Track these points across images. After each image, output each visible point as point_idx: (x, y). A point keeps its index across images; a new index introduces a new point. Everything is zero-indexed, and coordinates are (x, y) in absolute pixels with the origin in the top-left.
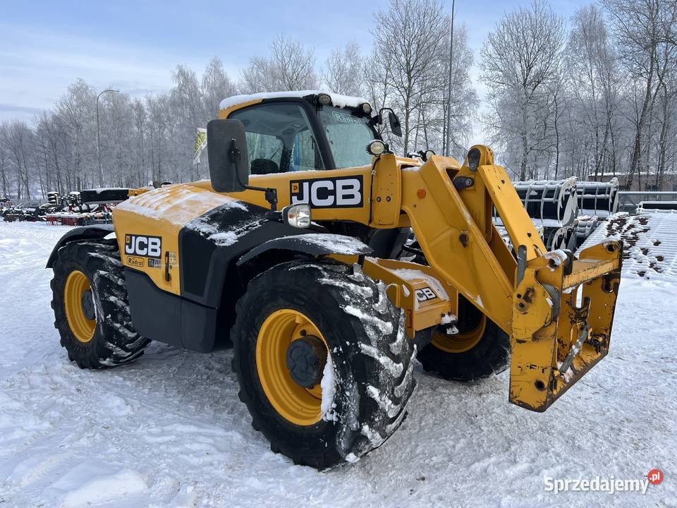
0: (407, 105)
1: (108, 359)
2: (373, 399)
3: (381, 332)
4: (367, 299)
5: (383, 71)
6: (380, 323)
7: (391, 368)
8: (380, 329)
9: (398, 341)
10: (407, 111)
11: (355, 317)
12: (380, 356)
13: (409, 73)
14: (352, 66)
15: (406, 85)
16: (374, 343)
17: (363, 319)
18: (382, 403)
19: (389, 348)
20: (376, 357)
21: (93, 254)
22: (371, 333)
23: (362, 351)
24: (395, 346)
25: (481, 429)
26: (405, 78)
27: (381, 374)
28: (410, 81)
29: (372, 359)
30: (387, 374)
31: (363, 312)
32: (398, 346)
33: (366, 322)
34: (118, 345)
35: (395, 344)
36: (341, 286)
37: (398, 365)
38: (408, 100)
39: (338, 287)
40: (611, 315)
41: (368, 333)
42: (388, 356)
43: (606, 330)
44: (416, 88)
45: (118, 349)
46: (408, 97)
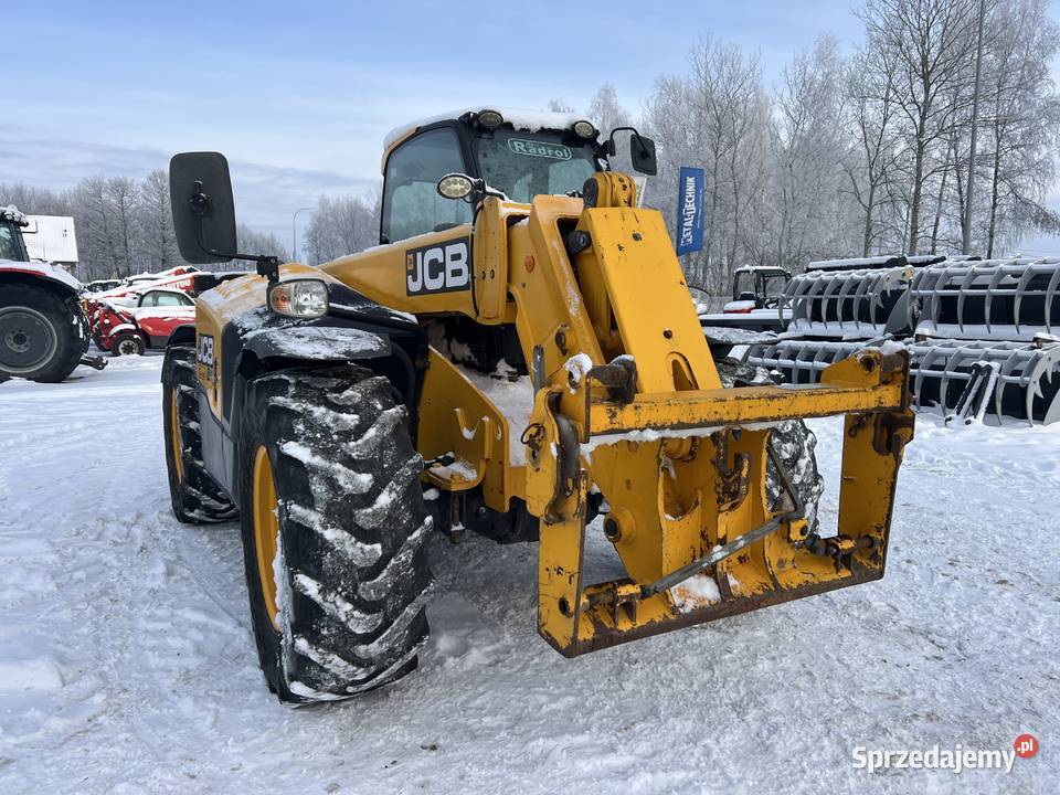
0: (921, 133)
1: (197, 511)
2: (308, 597)
3: (341, 488)
4: (337, 433)
5: (881, 79)
6: (342, 474)
7: (350, 550)
8: (341, 483)
9: (375, 507)
10: (920, 143)
11: (296, 459)
12: (326, 528)
13: (925, 76)
14: (826, 76)
15: (921, 99)
16: (320, 507)
17: (309, 465)
18: (327, 605)
19: (352, 515)
20: (318, 528)
21: (180, 362)
22: (318, 488)
23: (291, 517)
24: (366, 515)
25: (621, 685)
26: (918, 86)
27: (328, 558)
28: (927, 90)
29: (311, 532)
30: (340, 560)
31: (314, 453)
32: (375, 514)
33: (314, 470)
34: (204, 492)
35: (369, 510)
36: (299, 409)
37: (367, 547)
38: (922, 124)
39: (294, 411)
40: (888, 499)
41: (313, 488)
42: (345, 528)
43: (879, 530)
44: (942, 101)
45: (205, 497)
46: (923, 118)
